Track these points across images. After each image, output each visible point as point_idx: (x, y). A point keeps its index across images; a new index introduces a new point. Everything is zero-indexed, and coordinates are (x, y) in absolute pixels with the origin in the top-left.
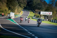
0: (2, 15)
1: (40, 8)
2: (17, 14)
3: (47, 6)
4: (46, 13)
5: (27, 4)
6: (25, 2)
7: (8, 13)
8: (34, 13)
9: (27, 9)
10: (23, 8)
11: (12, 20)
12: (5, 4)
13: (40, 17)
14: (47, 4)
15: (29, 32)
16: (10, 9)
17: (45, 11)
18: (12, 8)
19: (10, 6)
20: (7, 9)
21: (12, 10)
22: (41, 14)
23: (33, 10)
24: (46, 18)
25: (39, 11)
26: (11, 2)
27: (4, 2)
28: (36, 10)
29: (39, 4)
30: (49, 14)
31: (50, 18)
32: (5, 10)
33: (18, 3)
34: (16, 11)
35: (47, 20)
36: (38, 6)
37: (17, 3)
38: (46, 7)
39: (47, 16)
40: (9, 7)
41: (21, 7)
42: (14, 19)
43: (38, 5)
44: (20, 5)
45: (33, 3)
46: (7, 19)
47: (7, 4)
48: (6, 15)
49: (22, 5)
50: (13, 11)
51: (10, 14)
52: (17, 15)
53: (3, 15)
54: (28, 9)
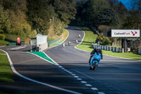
0: (16, 42)
1: (111, 21)
2: (54, 37)
3: (126, 16)
4: (124, 34)
5: (76, 12)
6: (72, 7)
7: (30, 36)
8: (95, 33)
9: (77, 26)
10: (68, 22)
11: (42, 55)
12: (23, 15)
13: (111, 44)
14: (125, 10)
15: (83, 82)
16: (37, 27)
17: (123, 29)
18: (40, 23)
19: (35, 19)
20: (28, 27)
21: (40, 30)
22: (113, 35)
23: (93, 28)
24: (126, 46)
25: (108, 28)
26: (37, 9)
27: (19, 11)
28: (101, 27)
29: (106, 12)
30: (131, 35)
31: (135, 44)
32: (24, 30)
33: (56, 11)
34: (51, 30)
35: (129, 50)
36: (105, 17)
37: (53, 11)
38: (125, 18)
39: (128, 41)
40: (33, 21)
41: (62, 20)
42: (47, 51)
43: (105, 14)
44: (60, 16)
45: (92, 10)
46: (30, 51)
47: (28, 14)
48: (27, 42)
49: (65, 16)
50: (43, 31)
51: (35, 38)
52: (52, 40)
53: (19, 42)
54: (80, 26)
